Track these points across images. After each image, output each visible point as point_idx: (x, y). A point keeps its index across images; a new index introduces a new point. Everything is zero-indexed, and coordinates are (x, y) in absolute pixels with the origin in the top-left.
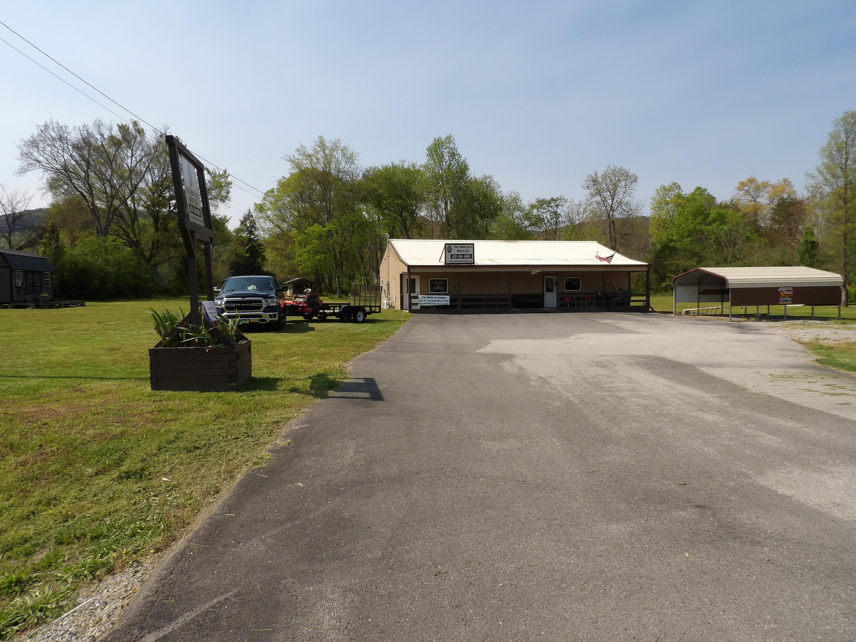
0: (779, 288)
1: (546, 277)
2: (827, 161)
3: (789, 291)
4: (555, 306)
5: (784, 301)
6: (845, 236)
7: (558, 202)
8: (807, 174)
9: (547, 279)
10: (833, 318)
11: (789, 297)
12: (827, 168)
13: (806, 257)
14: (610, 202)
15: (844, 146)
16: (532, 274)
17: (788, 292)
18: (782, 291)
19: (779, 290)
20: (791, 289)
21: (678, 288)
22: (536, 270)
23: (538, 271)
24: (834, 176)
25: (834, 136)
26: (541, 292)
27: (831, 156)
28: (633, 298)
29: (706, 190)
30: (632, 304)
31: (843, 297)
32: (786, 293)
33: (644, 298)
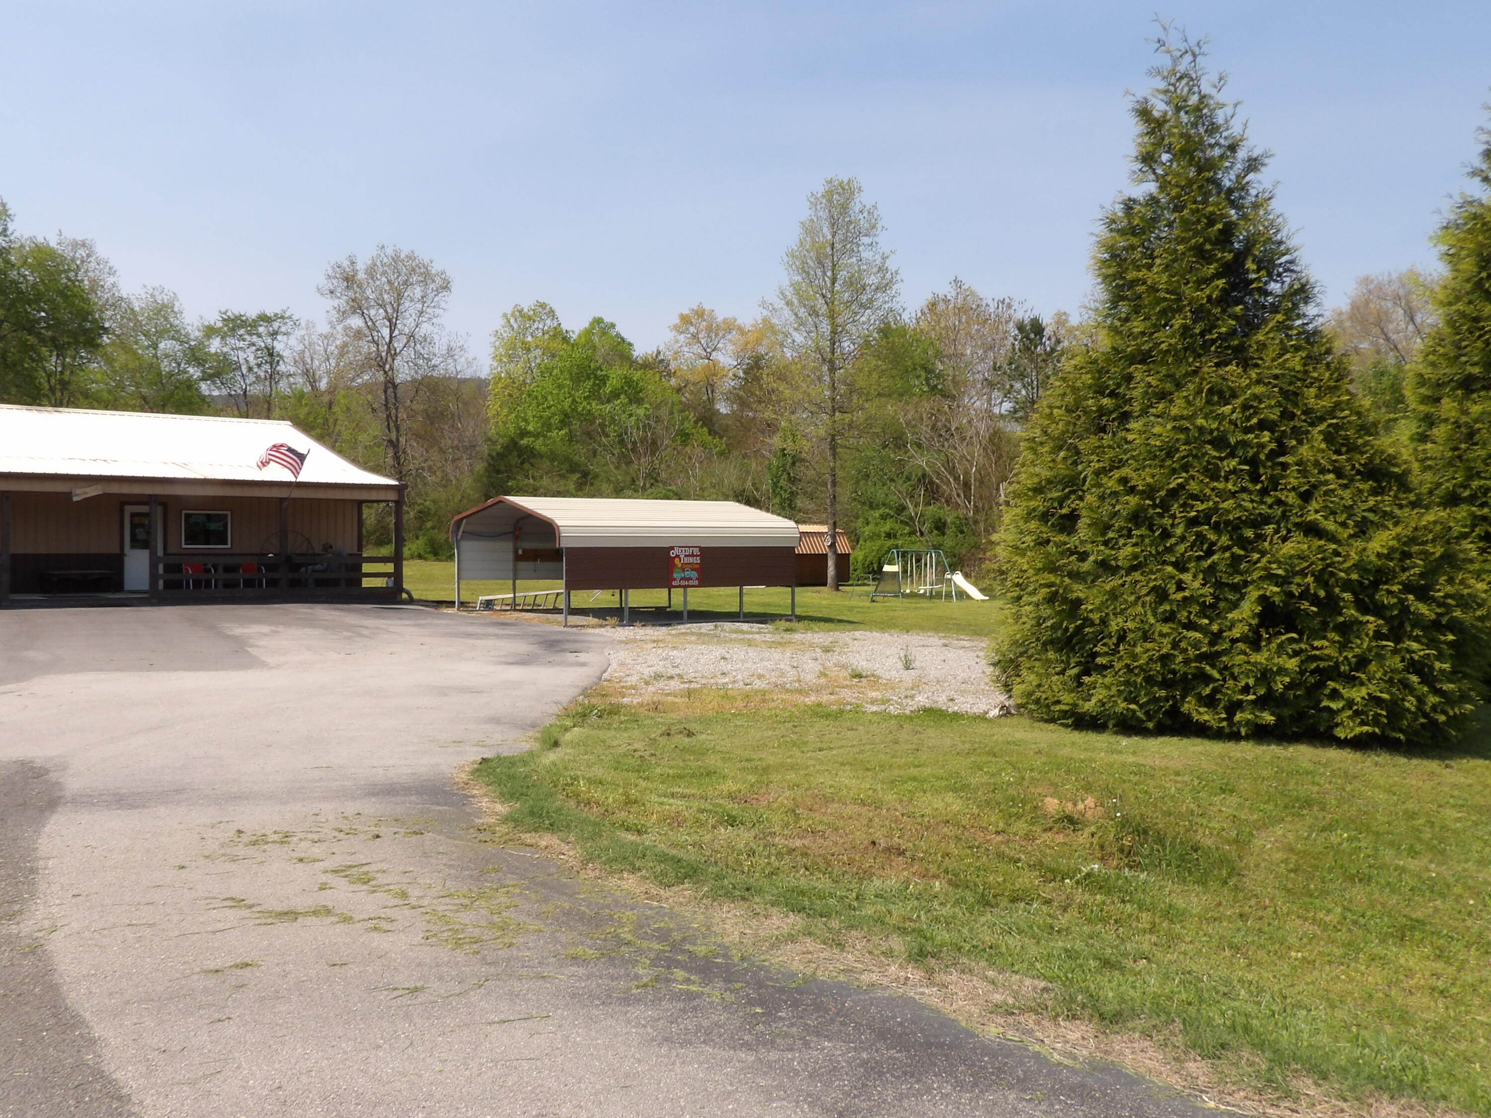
0: (672, 548)
1: (129, 509)
2: (799, 278)
3: (693, 555)
4: (146, 587)
5: (682, 579)
6: (833, 440)
7: (276, 325)
8: (764, 302)
9: (133, 515)
10: (779, 617)
11: (692, 570)
12: (797, 291)
13: (783, 483)
14: (386, 332)
15: (829, 250)
16: (75, 499)
17: (691, 560)
18: (678, 556)
19: (672, 554)
20: (697, 551)
21: (466, 545)
22: (88, 490)
23: (93, 491)
24: (814, 312)
25: (810, 229)
26: (117, 551)
27: (804, 270)
28: (367, 568)
29: (613, 326)
30: (366, 583)
31: (831, 571)
32: (686, 560)
33: (389, 568)
